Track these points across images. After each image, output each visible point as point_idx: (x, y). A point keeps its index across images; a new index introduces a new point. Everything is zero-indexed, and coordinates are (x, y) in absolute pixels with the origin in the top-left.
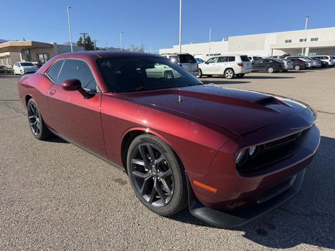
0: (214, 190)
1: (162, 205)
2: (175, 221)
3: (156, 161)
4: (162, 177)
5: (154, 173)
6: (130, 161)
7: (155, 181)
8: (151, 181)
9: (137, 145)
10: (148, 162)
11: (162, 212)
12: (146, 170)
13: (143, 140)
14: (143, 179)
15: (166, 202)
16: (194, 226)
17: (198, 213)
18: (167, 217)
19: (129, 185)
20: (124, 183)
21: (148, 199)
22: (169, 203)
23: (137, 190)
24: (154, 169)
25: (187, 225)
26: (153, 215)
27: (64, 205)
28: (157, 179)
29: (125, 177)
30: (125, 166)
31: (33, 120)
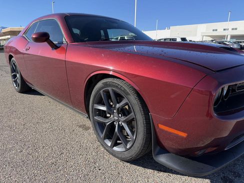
0: (184, 135)
1: (124, 150)
2: (136, 167)
3: (118, 106)
4: (124, 122)
5: (116, 118)
6: (93, 106)
7: (117, 126)
8: (112, 126)
9: (100, 89)
10: (110, 107)
11: (123, 156)
12: (108, 115)
13: (106, 85)
14: (105, 124)
15: (128, 147)
16: (156, 172)
17: (163, 159)
18: (128, 162)
19: (92, 131)
20: (87, 129)
21: (109, 144)
22: (130, 148)
23: (98, 134)
24: (116, 114)
25: (149, 171)
26: (114, 159)
27: (29, 147)
28: (119, 124)
29: (89, 123)
30: (88, 112)
31: (15, 76)
